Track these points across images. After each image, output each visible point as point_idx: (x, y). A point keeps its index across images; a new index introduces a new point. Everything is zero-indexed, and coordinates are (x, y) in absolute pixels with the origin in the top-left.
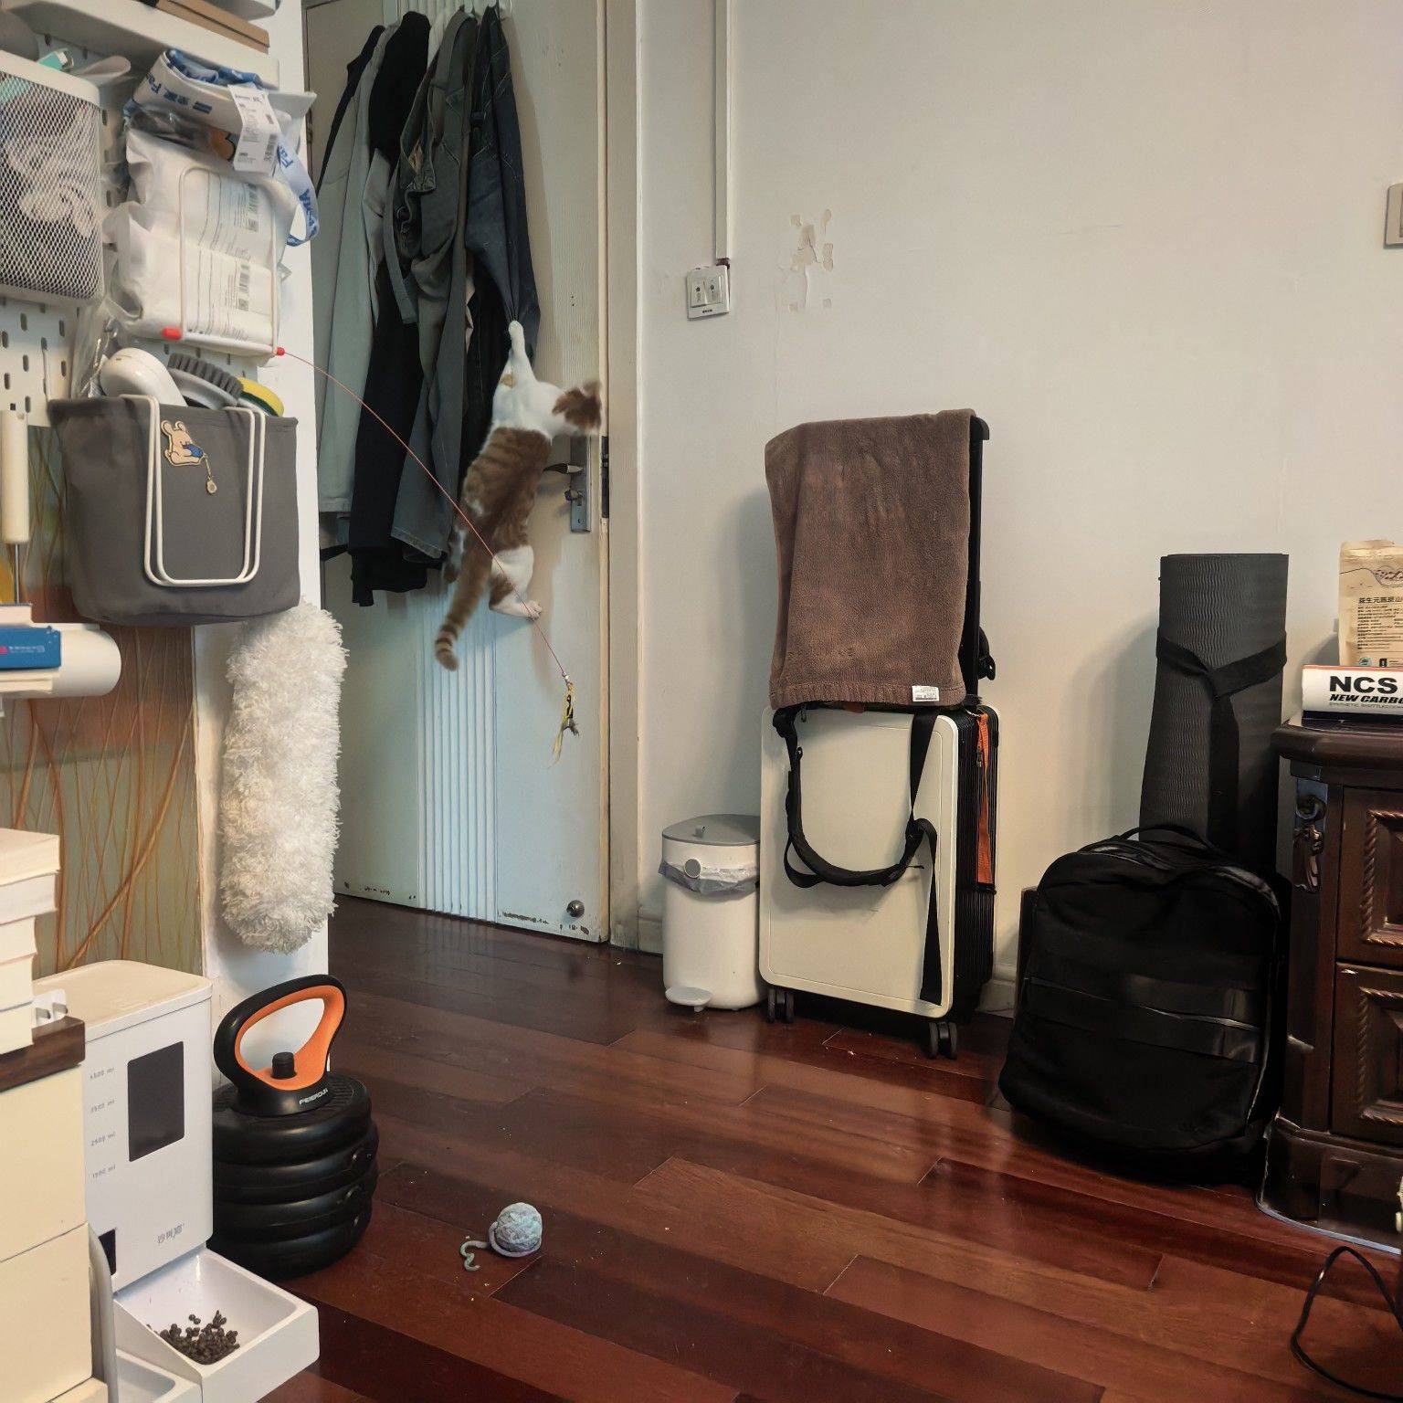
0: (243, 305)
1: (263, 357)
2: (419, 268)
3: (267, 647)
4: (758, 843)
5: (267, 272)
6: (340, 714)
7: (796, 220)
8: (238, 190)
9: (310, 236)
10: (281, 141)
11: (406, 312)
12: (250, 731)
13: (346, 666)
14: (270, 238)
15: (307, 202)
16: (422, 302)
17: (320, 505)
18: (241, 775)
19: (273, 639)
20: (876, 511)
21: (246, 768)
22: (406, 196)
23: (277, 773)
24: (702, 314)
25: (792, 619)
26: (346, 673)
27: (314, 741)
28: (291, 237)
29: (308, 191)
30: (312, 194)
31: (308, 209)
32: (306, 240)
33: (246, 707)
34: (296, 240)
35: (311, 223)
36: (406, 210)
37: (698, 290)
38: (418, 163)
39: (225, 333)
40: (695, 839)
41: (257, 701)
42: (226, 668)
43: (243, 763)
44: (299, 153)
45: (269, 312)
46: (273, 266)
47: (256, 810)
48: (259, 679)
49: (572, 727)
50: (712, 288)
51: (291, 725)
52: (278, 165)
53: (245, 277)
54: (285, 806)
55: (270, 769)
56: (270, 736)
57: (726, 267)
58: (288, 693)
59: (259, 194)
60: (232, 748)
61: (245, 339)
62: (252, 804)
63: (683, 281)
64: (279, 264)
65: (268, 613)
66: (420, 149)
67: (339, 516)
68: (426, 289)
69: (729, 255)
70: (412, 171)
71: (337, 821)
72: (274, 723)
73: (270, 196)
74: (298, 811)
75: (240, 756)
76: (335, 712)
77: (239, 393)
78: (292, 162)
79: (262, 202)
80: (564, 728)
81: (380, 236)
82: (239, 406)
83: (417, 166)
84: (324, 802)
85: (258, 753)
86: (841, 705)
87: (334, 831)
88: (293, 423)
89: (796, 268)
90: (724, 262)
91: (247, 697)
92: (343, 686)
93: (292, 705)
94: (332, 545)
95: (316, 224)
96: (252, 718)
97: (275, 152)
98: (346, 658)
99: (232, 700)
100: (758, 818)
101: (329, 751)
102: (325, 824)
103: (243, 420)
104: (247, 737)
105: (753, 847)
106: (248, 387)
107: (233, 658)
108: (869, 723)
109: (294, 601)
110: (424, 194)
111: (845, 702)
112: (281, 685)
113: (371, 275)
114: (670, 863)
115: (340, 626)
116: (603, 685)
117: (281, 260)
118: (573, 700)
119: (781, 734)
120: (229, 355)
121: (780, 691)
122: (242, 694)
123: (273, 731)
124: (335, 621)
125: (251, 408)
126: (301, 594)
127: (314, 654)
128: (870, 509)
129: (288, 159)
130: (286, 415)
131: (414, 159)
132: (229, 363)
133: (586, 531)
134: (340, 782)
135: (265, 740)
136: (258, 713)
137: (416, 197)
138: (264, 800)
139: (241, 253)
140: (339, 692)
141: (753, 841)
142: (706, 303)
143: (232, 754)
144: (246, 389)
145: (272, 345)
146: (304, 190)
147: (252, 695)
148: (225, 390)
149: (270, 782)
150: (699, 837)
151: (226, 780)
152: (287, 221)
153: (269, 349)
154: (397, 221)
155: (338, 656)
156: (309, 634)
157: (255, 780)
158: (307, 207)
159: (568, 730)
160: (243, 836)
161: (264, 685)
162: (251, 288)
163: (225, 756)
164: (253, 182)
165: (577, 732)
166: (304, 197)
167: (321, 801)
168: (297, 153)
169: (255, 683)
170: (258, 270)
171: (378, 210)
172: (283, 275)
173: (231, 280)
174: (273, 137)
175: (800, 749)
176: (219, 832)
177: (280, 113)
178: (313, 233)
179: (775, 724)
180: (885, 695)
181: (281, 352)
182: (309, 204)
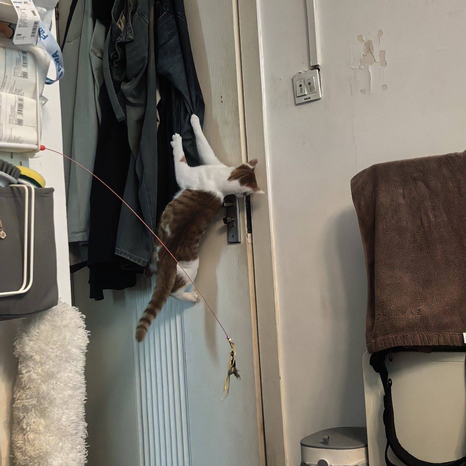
0: (20, 122)
1: (32, 152)
2: (125, 87)
3: (38, 333)
4: (366, 446)
5: (34, 101)
6: (86, 374)
7: (360, 38)
8: (16, 55)
9: (59, 78)
10: (40, 25)
11: (119, 115)
12: (29, 388)
13: (88, 342)
14: (35, 82)
15: (56, 58)
16: (128, 107)
17: (69, 238)
18: (24, 417)
19: (42, 327)
20: (428, 217)
21: (27, 413)
22: (116, 44)
23: (47, 415)
24: (304, 101)
25: (377, 292)
26: (89, 346)
27: (70, 392)
28: (48, 79)
29: (57, 52)
30: (60, 54)
31: (58, 62)
32: (57, 80)
33: (26, 372)
34: (51, 80)
35: (59, 71)
36: (116, 53)
37: (301, 86)
38: (122, 24)
39: (10, 140)
40: (322, 445)
41: (33, 368)
42: (13, 348)
43: (26, 409)
44: (52, 30)
45: (36, 126)
46: (37, 97)
47: (34, 440)
48: (34, 354)
49: (235, 373)
50: (309, 84)
51: (55, 383)
52: (39, 38)
53: (21, 106)
54: (53, 436)
55: (43, 413)
56: (42, 391)
57: (317, 70)
58: (53, 362)
59: (29, 57)
60: (18, 399)
61: (21, 142)
62: (31, 436)
63: (291, 82)
64: (41, 96)
65: (40, 311)
66: (124, 17)
67: (81, 244)
68: (130, 99)
69: (319, 63)
70: (119, 30)
71: (86, 445)
72: (44, 382)
73: (35, 57)
74: (60, 439)
75: (23, 405)
76: (83, 372)
77: (19, 175)
78: (47, 36)
79: (30, 61)
80: (230, 373)
81: (101, 70)
82: (19, 183)
83: (122, 27)
84: (77, 433)
85: (34, 402)
86: (415, 349)
87: (84, 451)
88: (52, 190)
89: (363, 67)
90: (316, 67)
91: (27, 366)
92: (87, 355)
93: (55, 370)
94: (77, 263)
95: (62, 70)
96: (31, 380)
97: (37, 31)
98: (88, 337)
99: (18, 368)
100: (365, 429)
101: (79, 398)
102: (79, 447)
103: (21, 192)
104: (28, 392)
105: (363, 450)
106: (24, 171)
107: (18, 341)
108: (436, 360)
109: (55, 302)
110: (128, 42)
111: (418, 346)
112: (48, 357)
113: (96, 94)
114: (307, 463)
115: (84, 316)
116: (255, 343)
117: (42, 93)
118: (235, 354)
119: (376, 370)
120: (12, 153)
121: (373, 341)
122: (24, 364)
123: (44, 387)
124: (80, 313)
125: (26, 184)
126: (60, 296)
127: (68, 335)
128: (424, 217)
129: (45, 34)
130: (47, 186)
131: (120, 23)
132: (12, 157)
133: (238, 242)
134: (87, 418)
135: (39, 393)
136: (34, 376)
137: (122, 45)
138: (39, 433)
139: (18, 92)
140: (84, 359)
141: (363, 445)
142: (306, 93)
143: (18, 404)
144: (23, 173)
145: (37, 145)
146: (55, 52)
147: (30, 364)
148: (10, 174)
149: (42, 421)
150: (326, 444)
151: (15, 421)
152: (45, 70)
153: (35, 147)
154: (111, 61)
155: (84, 335)
156: (64, 323)
157: (33, 420)
158: (57, 61)
159: (233, 376)
160: (26, 458)
161: (37, 358)
162: (24, 111)
163: (14, 405)
164: (25, 50)
165: (239, 376)
166: (55, 56)
167: (75, 432)
168: (50, 30)
169: (32, 356)
170: (28, 100)
171: (99, 55)
172: (43, 102)
173: (12, 108)
174: (36, 23)
175: (390, 380)
176: (12, 456)
177: (40, 8)
178: (61, 75)
179: (372, 363)
180: (445, 340)
181: (43, 148)
182: (58, 59)
